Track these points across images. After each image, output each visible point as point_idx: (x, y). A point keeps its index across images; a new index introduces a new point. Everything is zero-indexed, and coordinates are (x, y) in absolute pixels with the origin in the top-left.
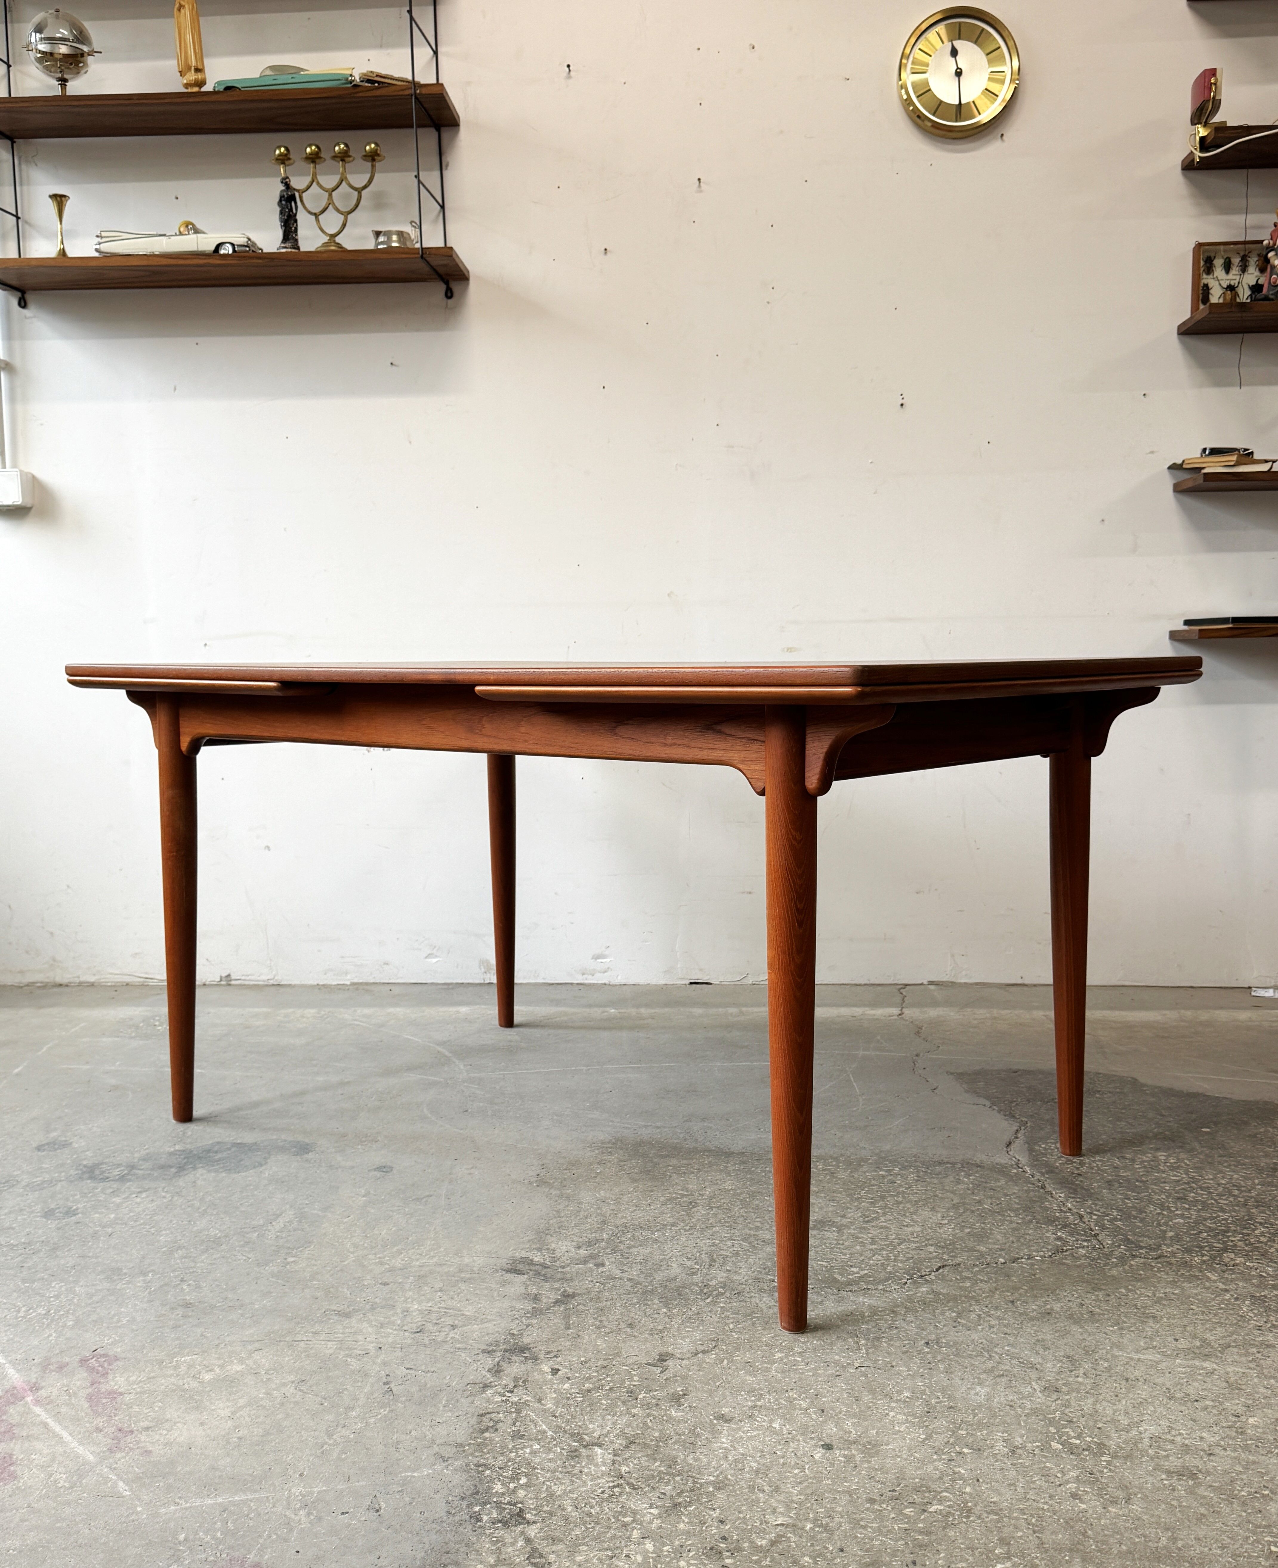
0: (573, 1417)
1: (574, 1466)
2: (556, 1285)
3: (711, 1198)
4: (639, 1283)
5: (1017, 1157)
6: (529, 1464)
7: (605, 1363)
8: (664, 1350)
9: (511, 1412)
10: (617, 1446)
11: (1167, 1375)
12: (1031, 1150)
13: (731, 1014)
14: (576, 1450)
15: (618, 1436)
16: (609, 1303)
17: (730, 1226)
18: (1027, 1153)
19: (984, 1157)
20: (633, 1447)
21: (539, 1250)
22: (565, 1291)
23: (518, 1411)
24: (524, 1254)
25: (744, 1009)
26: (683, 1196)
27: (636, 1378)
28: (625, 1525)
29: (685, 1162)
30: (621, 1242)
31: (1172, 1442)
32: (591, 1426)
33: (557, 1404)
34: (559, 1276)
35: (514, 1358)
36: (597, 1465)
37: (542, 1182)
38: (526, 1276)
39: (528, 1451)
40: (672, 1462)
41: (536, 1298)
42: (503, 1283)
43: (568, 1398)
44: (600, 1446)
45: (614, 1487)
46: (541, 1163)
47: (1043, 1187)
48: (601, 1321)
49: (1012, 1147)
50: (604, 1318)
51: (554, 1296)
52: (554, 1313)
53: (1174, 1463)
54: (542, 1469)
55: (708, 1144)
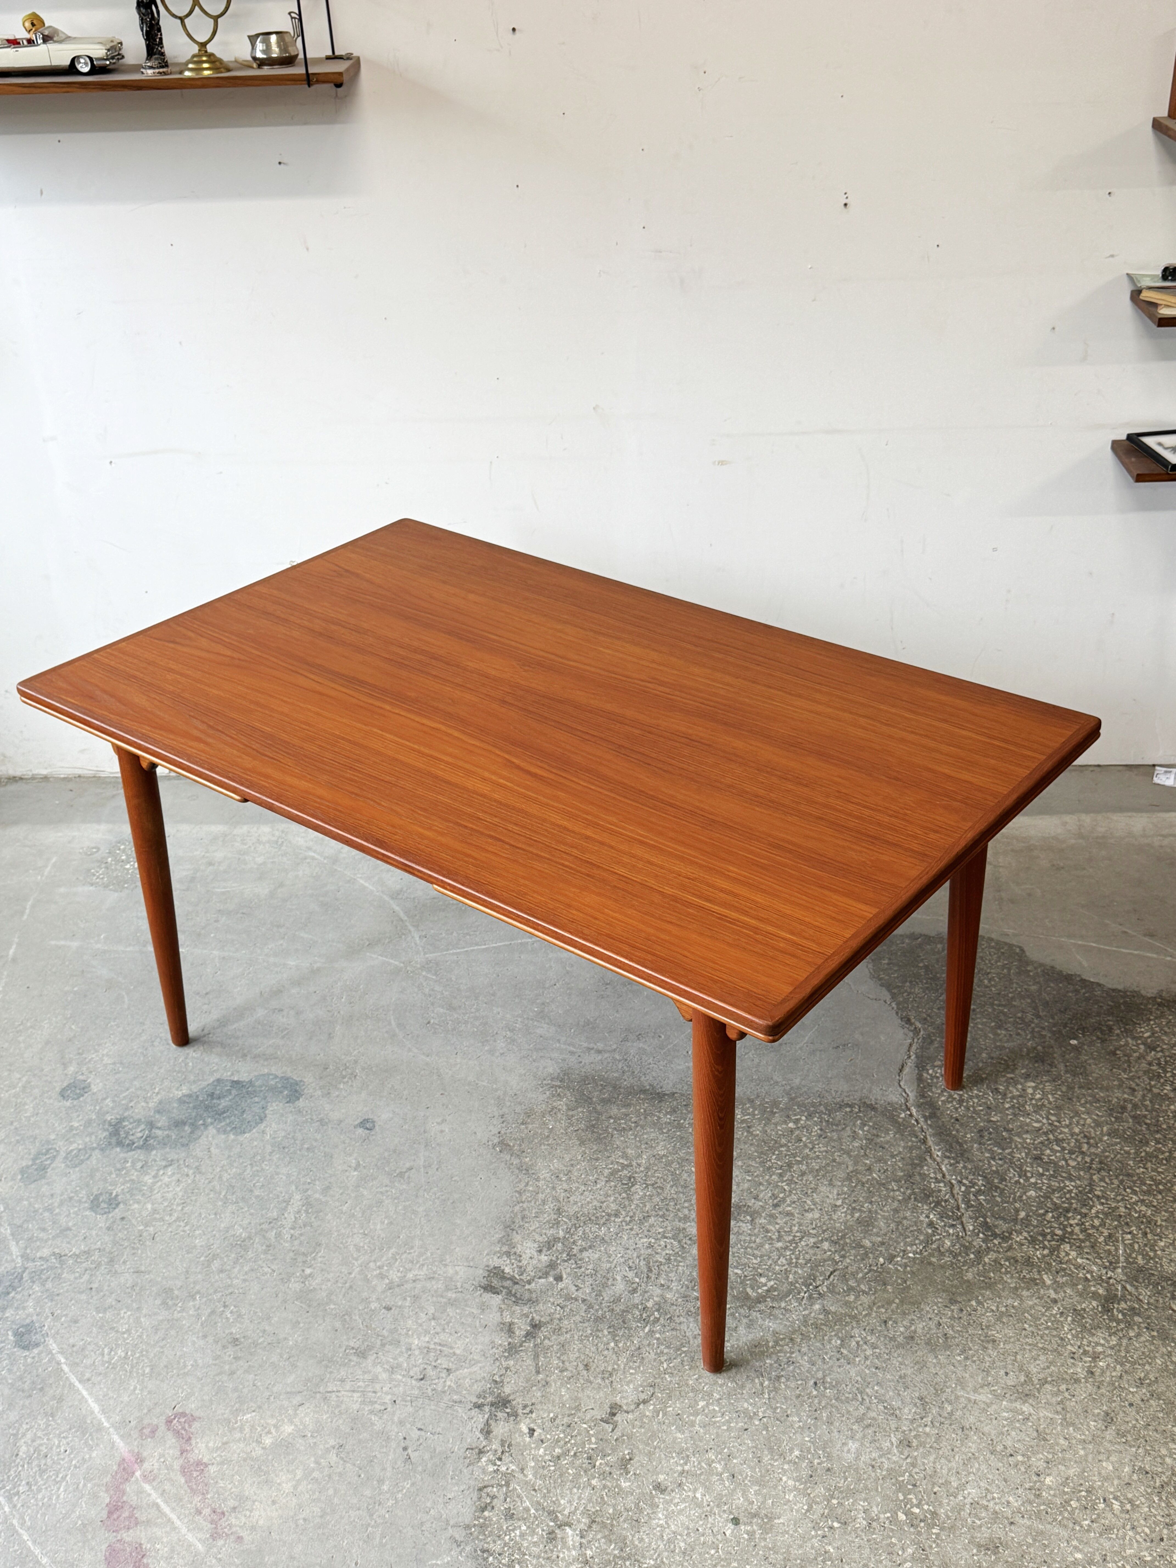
0: (549, 1491)
1: (552, 1551)
2: (526, 1310)
3: (647, 1169)
4: (591, 1306)
5: (907, 1090)
6: (519, 1549)
7: (569, 1420)
8: (614, 1399)
9: (502, 1486)
10: (582, 1526)
14: (553, 1532)
15: (583, 1513)
16: (568, 1336)
17: (664, 1216)
18: (915, 1083)
19: (878, 1093)
20: (594, 1526)
21: (508, 1254)
22: (533, 1319)
23: (507, 1484)
24: (496, 1262)
26: (623, 1167)
27: (593, 1440)
29: (624, 1110)
30: (574, 1242)
32: (562, 1502)
33: (535, 1475)
34: (527, 1296)
35: (500, 1415)
36: (569, 1549)
37: (504, 1145)
38: (500, 1297)
39: (518, 1532)
40: (623, 1543)
41: (510, 1329)
42: (483, 1307)
43: (543, 1467)
44: (570, 1525)
46: (501, 1113)
47: (925, 1141)
48: (563, 1362)
49: (904, 1073)
50: (565, 1358)
51: (524, 1327)
52: (526, 1351)
54: (530, 1555)
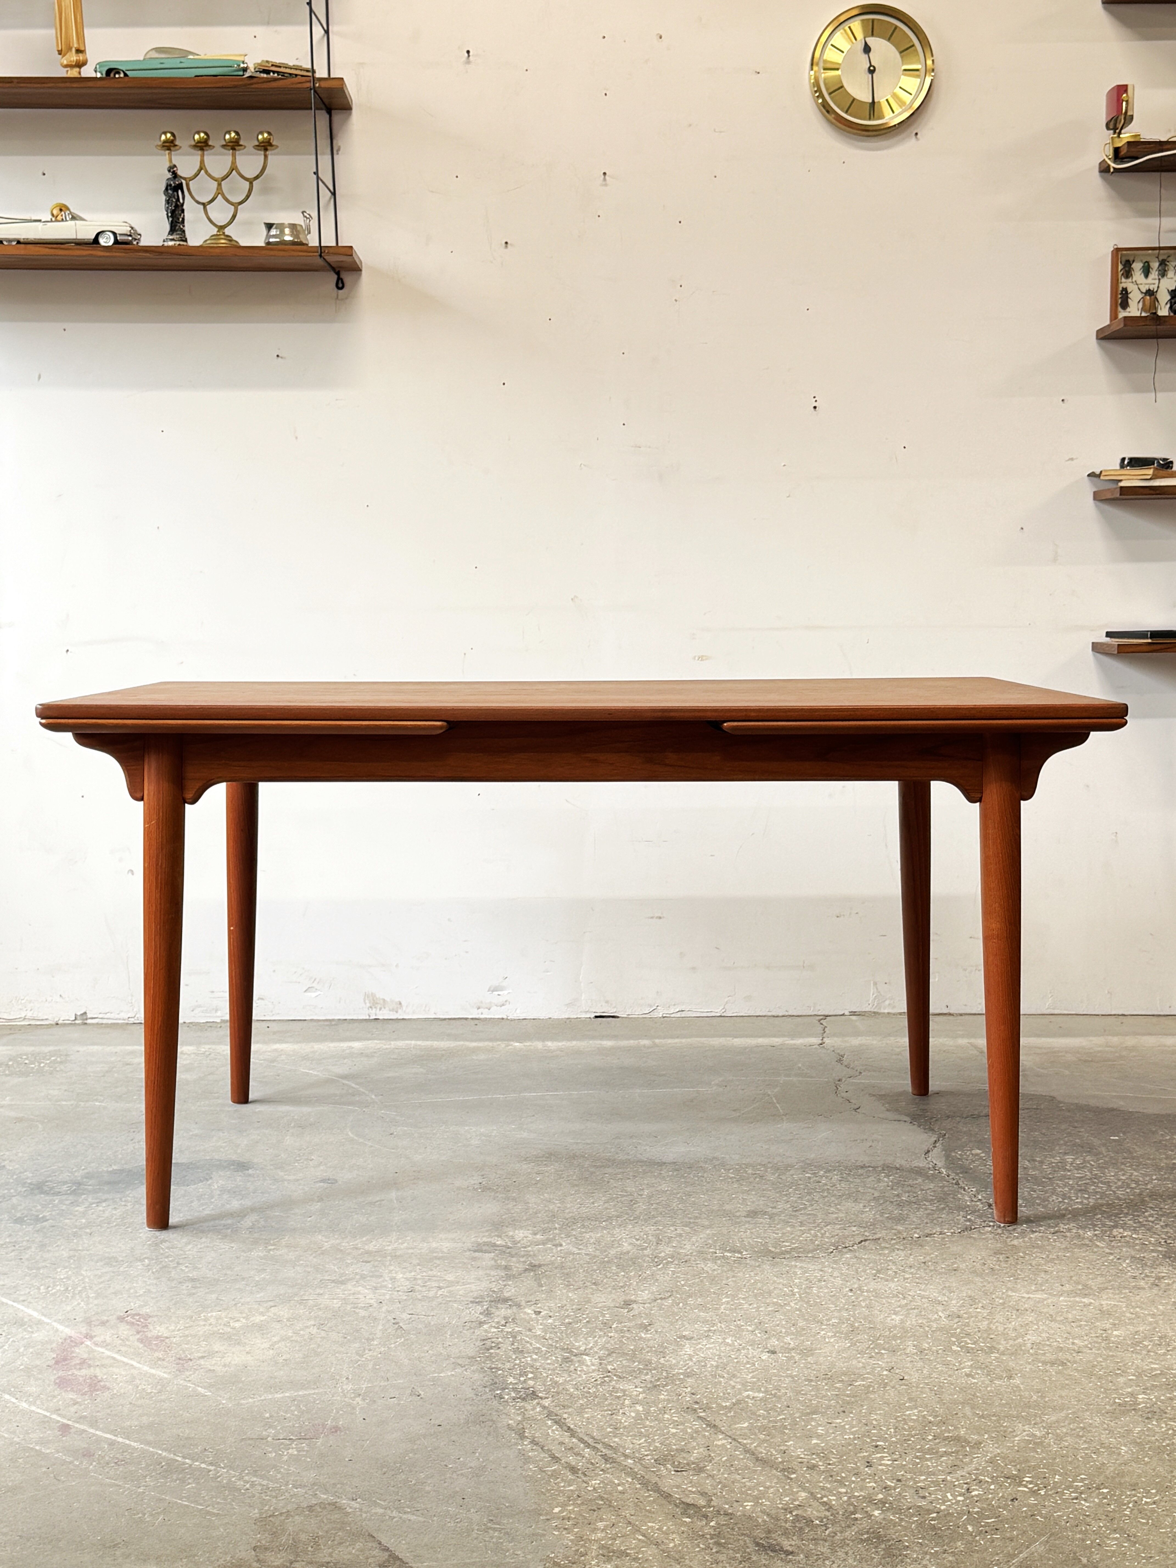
0: (561, 1339)
1: (569, 1367)
2: (522, 1259)
3: (650, 1197)
4: (595, 1256)
5: (935, 1162)
6: (532, 1366)
7: (579, 1307)
8: (628, 1298)
9: (508, 1338)
10: (601, 1355)
11: (1051, 1307)
12: (947, 1157)
13: (644, 1046)
14: (568, 1358)
15: (600, 1349)
17: (672, 1217)
18: (944, 1159)
19: (903, 1163)
20: (614, 1355)
21: (499, 1237)
22: (532, 1263)
23: (514, 1337)
24: (486, 1240)
25: (657, 1041)
26: (623, 1196)
27: (607, 1315)
28: (618, 1397)
29: (620, 1170)
30: (572, 1230)
31: (1050, 1345)
32: (577, 1344)
33: (544, 1332)
34: (523, 1253)
35: (501, 1306)
36: (587, 1366)
38: (493, 1254)
39: (529, 1359)
41: (506, 1268)
42: (474, 1259)
43: (553, 1328)
44: (587, 1355)
45: (604, 1377)
46: (481, 1174)
47: (957, 1184)
48: (568, 1281)
49: (930, 1154)
50: (571, 1280)
51: (521, 1267)
53: (1049, 1357)
55: (639, 1156)
